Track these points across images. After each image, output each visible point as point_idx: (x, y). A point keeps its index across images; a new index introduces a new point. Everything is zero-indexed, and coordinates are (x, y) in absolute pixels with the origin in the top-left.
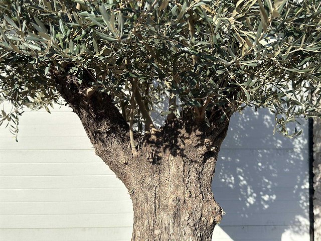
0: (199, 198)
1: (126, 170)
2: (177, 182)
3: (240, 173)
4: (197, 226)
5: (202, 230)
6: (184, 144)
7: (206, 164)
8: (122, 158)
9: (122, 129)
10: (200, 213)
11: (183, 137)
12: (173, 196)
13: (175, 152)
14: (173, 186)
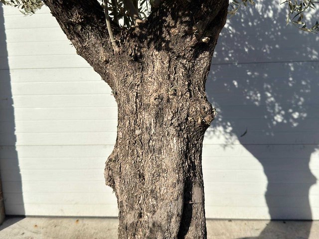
0: (186, 96)
1: (108, 69)
2: (161, 80)
3: (268, 90)
4: (183, 127)
5: (188, 131)
6: (169, 34)
7: (198, 59)
8: (103, 55)
9: (100, 20)
10: (186, 112)
11: (168, 26)
12: (155, 94)
13: (160, 45)
14: (156, 84)
